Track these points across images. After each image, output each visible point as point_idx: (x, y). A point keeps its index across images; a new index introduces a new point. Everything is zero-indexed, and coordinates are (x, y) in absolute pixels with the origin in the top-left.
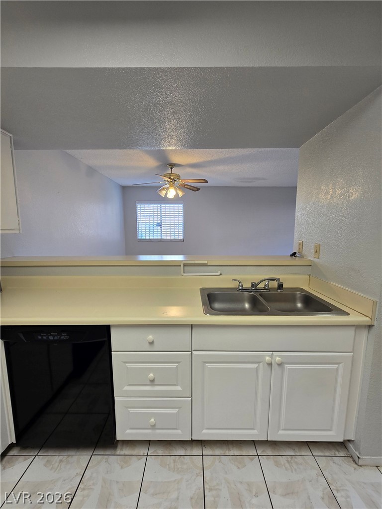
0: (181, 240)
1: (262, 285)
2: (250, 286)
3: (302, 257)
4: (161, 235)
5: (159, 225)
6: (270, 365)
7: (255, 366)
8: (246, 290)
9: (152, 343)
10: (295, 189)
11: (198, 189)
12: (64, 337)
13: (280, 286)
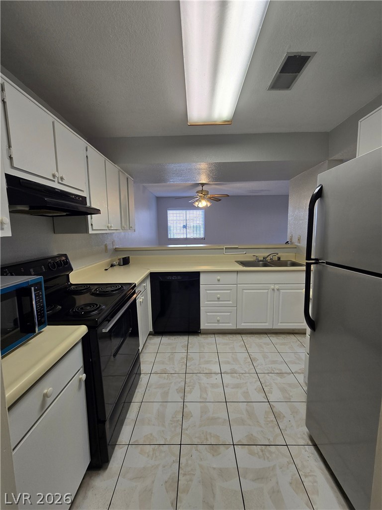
0: (202, 238)
1: (268, 259)
2: (262, 259)
3: (292, 243)
4: (187, 235)
5: (185, 227)
6: (273, 290)
7: (267, 291)
8: (261, 261)
9: (219, 280)
10: (288, 196)
11: (220, 200)
12: (179, 278)
13: (279, 258)
